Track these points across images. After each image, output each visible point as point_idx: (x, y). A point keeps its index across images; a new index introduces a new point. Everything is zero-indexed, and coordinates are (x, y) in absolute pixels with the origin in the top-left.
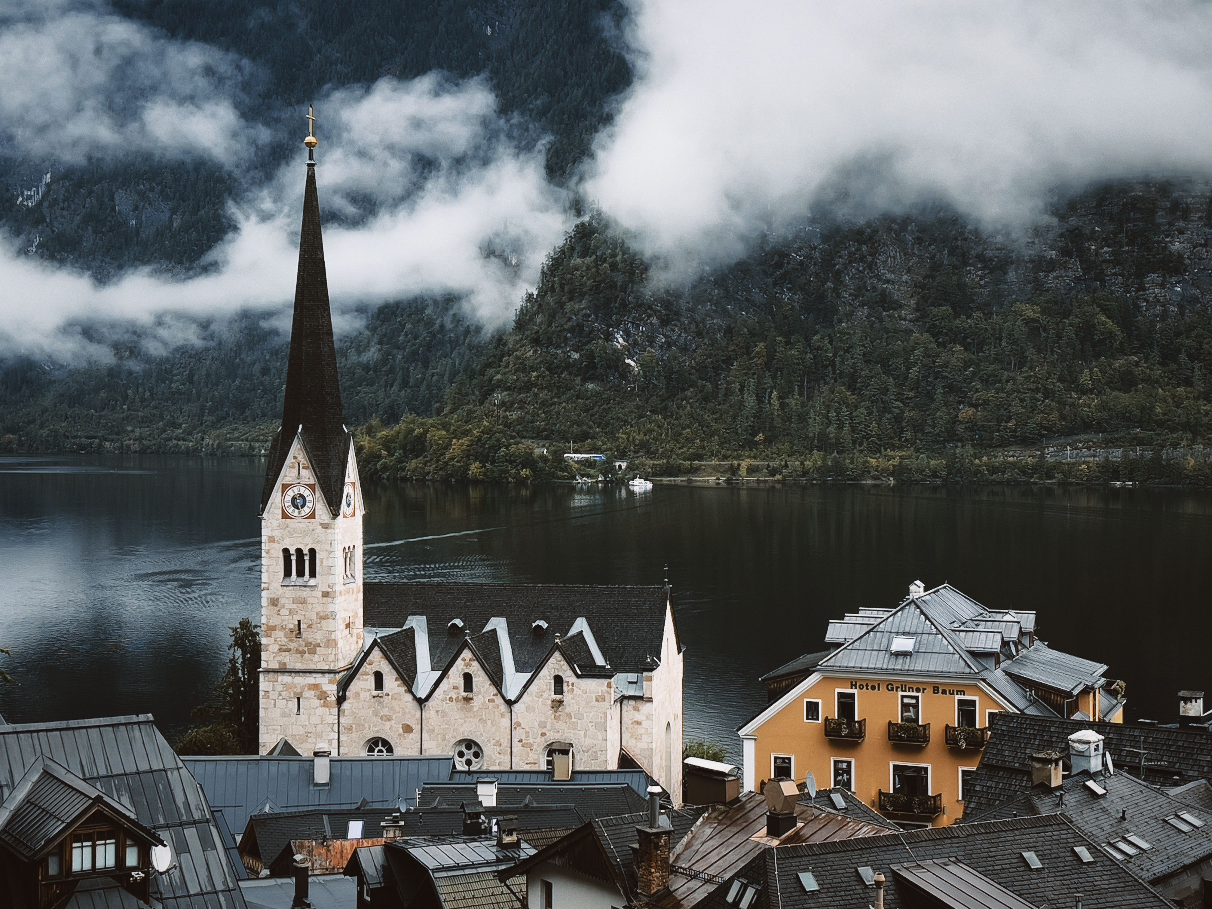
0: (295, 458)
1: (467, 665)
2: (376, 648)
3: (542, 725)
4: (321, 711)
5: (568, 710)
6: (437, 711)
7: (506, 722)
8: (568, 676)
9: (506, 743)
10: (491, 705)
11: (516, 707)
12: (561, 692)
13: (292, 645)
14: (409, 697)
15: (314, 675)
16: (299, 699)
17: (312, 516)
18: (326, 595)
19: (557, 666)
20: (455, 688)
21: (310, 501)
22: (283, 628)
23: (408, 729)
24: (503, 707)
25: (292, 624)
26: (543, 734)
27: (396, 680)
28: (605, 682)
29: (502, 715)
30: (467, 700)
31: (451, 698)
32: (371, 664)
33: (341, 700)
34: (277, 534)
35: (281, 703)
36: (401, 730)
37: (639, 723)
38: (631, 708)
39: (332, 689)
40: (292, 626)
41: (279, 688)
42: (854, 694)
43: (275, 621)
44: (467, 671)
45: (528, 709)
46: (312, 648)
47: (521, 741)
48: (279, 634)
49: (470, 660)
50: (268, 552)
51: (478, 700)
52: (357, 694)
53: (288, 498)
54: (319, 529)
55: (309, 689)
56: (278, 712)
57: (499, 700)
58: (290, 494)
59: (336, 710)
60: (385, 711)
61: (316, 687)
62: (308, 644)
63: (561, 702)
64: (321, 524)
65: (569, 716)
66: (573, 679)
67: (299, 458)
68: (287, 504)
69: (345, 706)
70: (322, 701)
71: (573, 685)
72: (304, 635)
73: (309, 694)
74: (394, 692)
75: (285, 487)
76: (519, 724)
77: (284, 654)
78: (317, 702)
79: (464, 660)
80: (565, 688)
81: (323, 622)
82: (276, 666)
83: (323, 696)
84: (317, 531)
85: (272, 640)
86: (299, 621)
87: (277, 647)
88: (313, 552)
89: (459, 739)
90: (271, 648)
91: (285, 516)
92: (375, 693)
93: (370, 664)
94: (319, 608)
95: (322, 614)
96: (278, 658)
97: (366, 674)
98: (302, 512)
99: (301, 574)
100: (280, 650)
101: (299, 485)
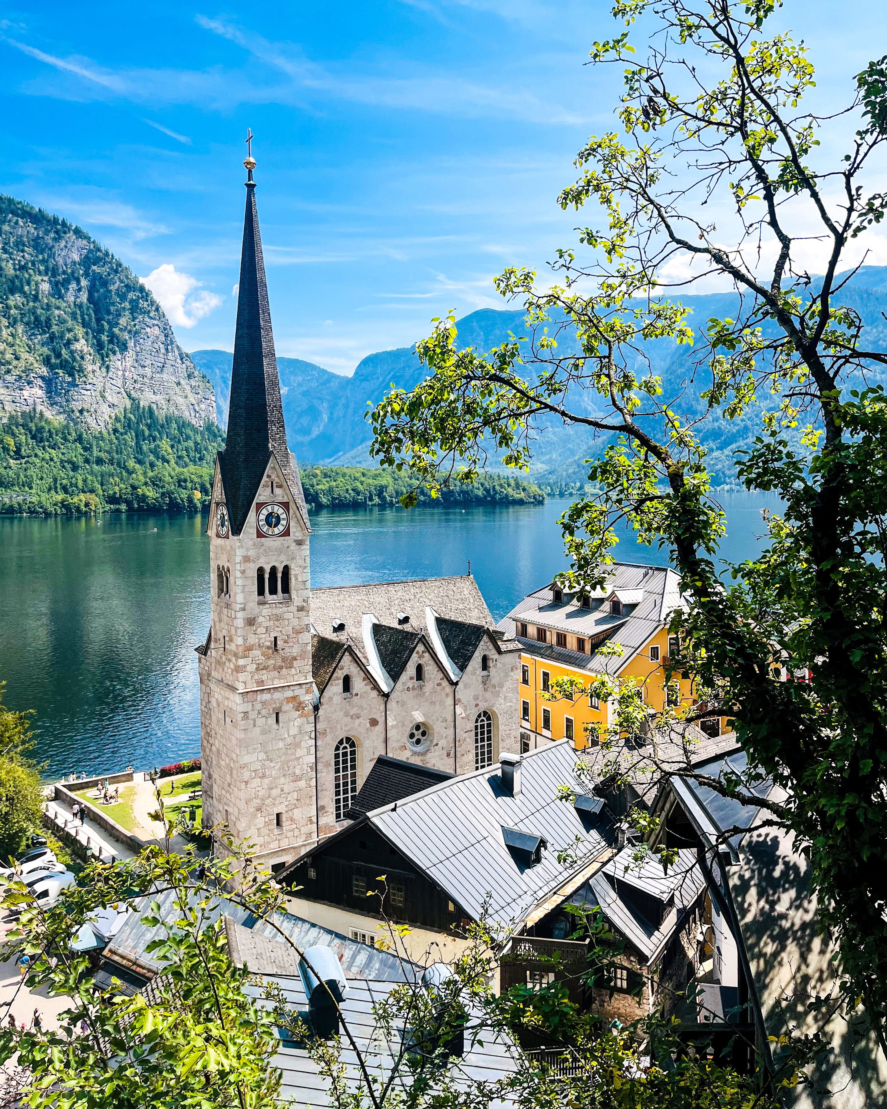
0: (269, 476)
1: (421, 657)
2: (347, 654)
4: (298, 722)
5: (493, 682)
6: (398, 702)
7: (450, 701)
8: (493, 654)
9: (450, 718)
10: (439, 688)
11: (457, 687)
12: (487, 669)
13: (269, 663)
14: (375, 693)
15: (292, 688)
16: (277, 714)
17: (287, 533)
18: (301, 609)
19: (485, 648)
20: (411, 678)
21: (284, 519)
22: (260, 647)
23: (374, 722)
24: (448, 689)
25: (269, 642)
26: (477, 705)
27: (364, 680)
28: (517, 654)
29: (448, 696)
30: (421, 687)
31: (408, 687)
32: (342, 669)
33: (317, 708)
34: (252, 553)
35: (261, 721)
36: (368, 725)
39: (309, 699)
40: (268, 644)
41: (258, 706)
43: (252, 640)
44: (420, 662)
45: (466, 686)
46: (289, 663)
48: (256, 653)
49: (423, 652)
50: (242, 573)
51: (429, 686)
52: (331, 698)
53: (262, 517)
54: (293, 546)
55: (288, 702)
56: (258, 730)
57: (445, 683)
58: (265, 512)
59: (312, 719)
60: (353, 711)
61: (294, 698)
62: (284, 660)
63: (487, 677)
64: (295, 541)
66: (496, 656)
67: (273, 477)
68: (261, 523)
69: (321, 712)
70: (300, 712)
71: (496, 661)
72: (281, 650)
73: (288, 707)
74: (362, 691)
75: (260, 506)
76: (460, 701)
77: (262, 672)
78: (295, 714)
79: (418, 653)
80: (490, 665)
81: (300, 635)
82: (254, 686)
83: (299, 706)
84: (292, 548)
85: (248, 660)
86: (275, 638)
87: (255, 666)
88: (286, 570)
89: (410, 723)
90: (247, 668)
91: (259, 535)
92: (345, 695)
94: (295, 622)
95: (298, 627)
96: (256, 677)
97: (338, 679)
98: (276, 531)
99: (273, 591)
100: (257, 669)
101: (273, 503)
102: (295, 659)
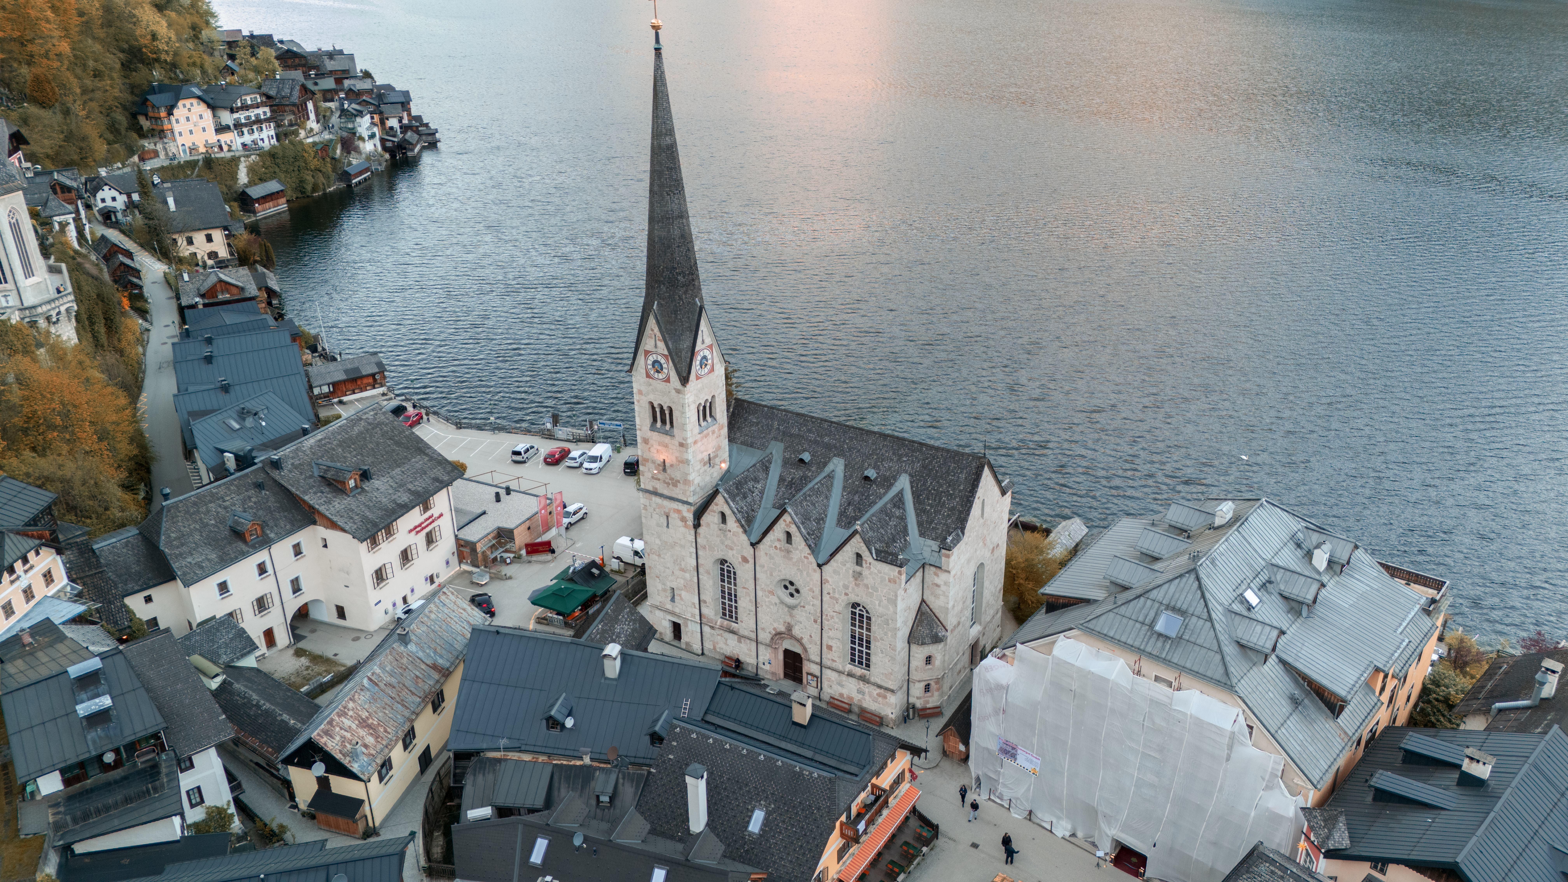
0: (652, 330)
1: (787, 525)
2: (720, 495)
3: (846, 587)
4: (683, 530)
5: (866, 581)
6: (766, 554)
7: (817, 577)
8: (867, 556)
9: (817, 592)
10: (806, 560)
11: (825, 568)
12: (861, 565)
13: (660, 476)
14: (745, 537)
15: (677, 502)
16: (667, 517)
17: (668, 380)
18: (681, 445)
19: (858, 547)
20: (779, 540)
21: (665, 368)
22: (653, 462)
23: (745, 560)
24: (815, 565)
25: (659, 461)
26: (846, 594)
27: (735, 522)
28: (897, 569)
29: (815, 571)
30: (789, 551)
31: (776, 546)
33: (697, 526)
34: (643, 388)
35: (655, 517)
36: (740, 559)
37: (938, 586)
38: (932, 572)
39: (690, 516)
41: (654, 505)
43: (647, 455)
44: (787, 530)
45: (835, 572)
46: (674, 482)
47: (829, 594)
48: (651, 466)
49: (790, 523)
50: (638, 401)
51: (797, 554)
52: (708, 524)
53: (650, 362)
54: (674, 393)
55: (674, 511)
56: (654, 522)
57: (812, 559)
58: (651, 359)
59: (693, 532)
60: (729, 542)
61: (679, 511)
62: (672, 479)
63: (860, 574)
64: (675, 389)
65: (867, 586)
66: (870, 559)
67: (655, 332)
68: (649, 367)
69: (701, 530)
70: (683, 523)
71: (870, 564)
72: (668, 471)
73: (674, 515)
74: (735, 531)
75: (647, 353)
76: (827, 582)
77: (655, 481)
78: (680, 523)
79: (785, 521)
80: (864, 565)
81: (682, 465)
82: (651, 489)
83: (683, 519)
84: (672, 394)
85: (646, 469)
86: (664, 460)
87: (650, 475)
88: (671, 409)
89: (782, 577)
90: (646, 474)
91: (648, 376)
92: (721, 527)
93: (717, 505)
94: (677, 454)
95: (680, 459)
96: (652, 483)
98: (661, 376)
100: (654, 478)
101: (656, 353)
102: (679, 482)
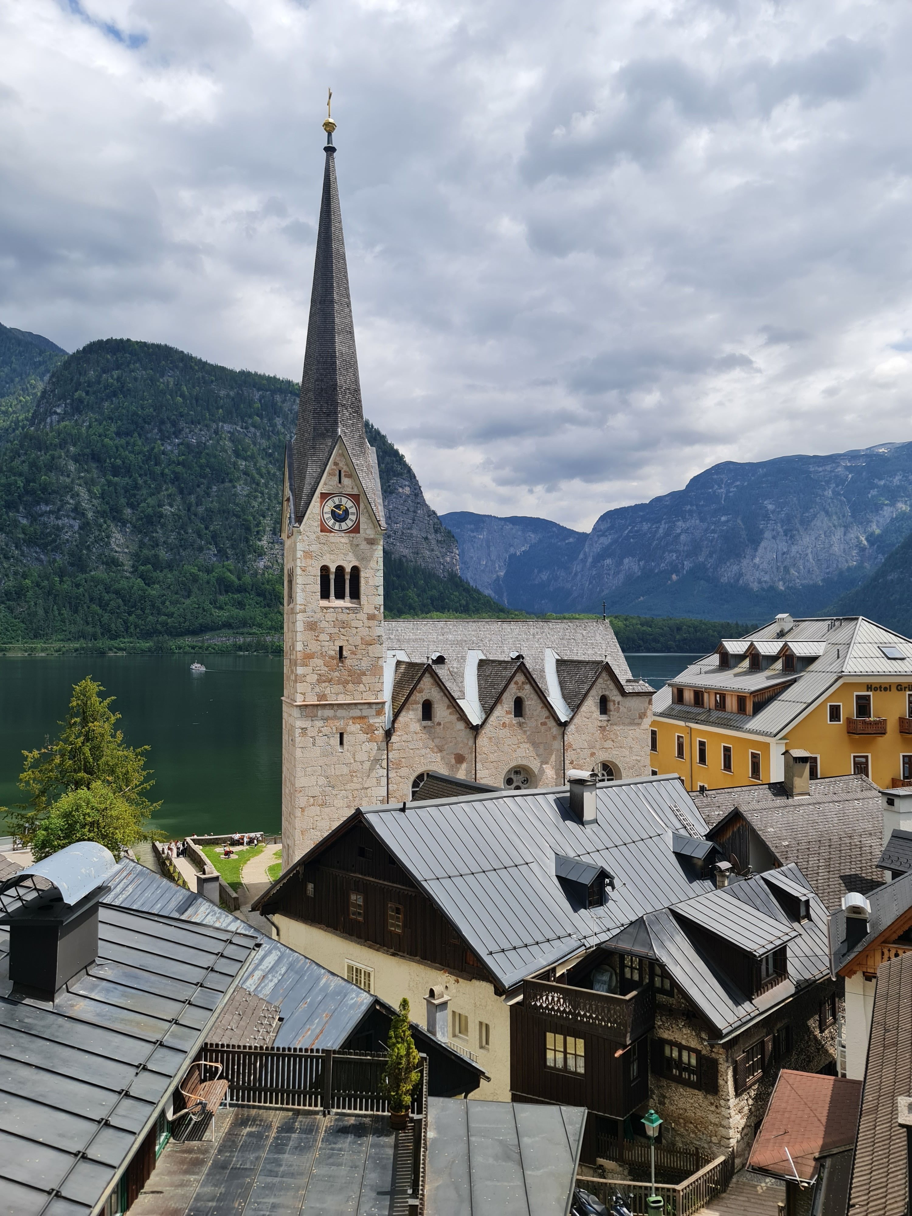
0: (335, 463)
1: (520, 689)
2: (427, 675)
3: (592, 745)
4: (367, 746)
5: (614, 728)
6: (490, 738)
7: (558, 745)
8: (614, 695)
9: (558, 766)
10: (543, 728)
11: (568, 730)
12: (607, 712)
13: (333, 675)
14: (461, 725)
15: (360, 707)
16: (342, 735)
17: (356, 529)
18: (372, 617)
19: (604, 686)
20: (508, 713)
21: (353, 514)
22: (322, 655)
23: (460, 759)
24: (555, 730)
25: (333, 651)
26: (593, 754)
27: (448, 707)
28: (647, 699)
29: (554, 738)
30: (521, 725)
31: (504, 723)
32: (421, 692)
33: (389, 733)
34: (314, 548)
35: (322, 740)
36: (453, 761)
39: (379, 722)
40: (333, 653)
41: (319, 723)
42: (870, 696)
43: (314, 647)
44: (519, 695)
45: (578, 730)
46: (357, 677)
47: (571, 763)
48: (318, 662)
49: (523, 683)
50: (301, 570)
51: (531, 724)
52: (407, 725)
53: (327, 509)
54: (364, 546)
55: (354, 723)
56: (317, 751)
57: (551, 723)
58: (331, 504)
59: (384, 744)
60: (435, 743)
61: (362, 720)
62: (351, 673)
63: (607, 723)
64: (366, 539)
66: (618, 698)
67: (341, 465)
68: (326, 516)
69: (394, 739)
70: (369, 736)
71: (619, 704)
72: (347, 662)
73: (354, 728)
74: (446, 720)
75: (325, 496)
76: (570, 746)
77: (324, 685)
78: (364, 737)
79: (516, 683)
80: (611, 708)
81: (370, 648)
82: (314, 699)
83: (370, 730)
84: (362, 547)
85: (308, 670)
86: (341, 648)
87: (316, 677)
88: (356, 571)
89: (509, 767)
90: (307, 679)
91: (324, 529)
92: (425, 723)
94: (364, 632)
95: (368, 638)
96: (317, 689)
97: (416, 703)
98: (344, 526)
99: (340, 595)
100: (319, 681)
101: (340, 495)
102: (364, 674)
